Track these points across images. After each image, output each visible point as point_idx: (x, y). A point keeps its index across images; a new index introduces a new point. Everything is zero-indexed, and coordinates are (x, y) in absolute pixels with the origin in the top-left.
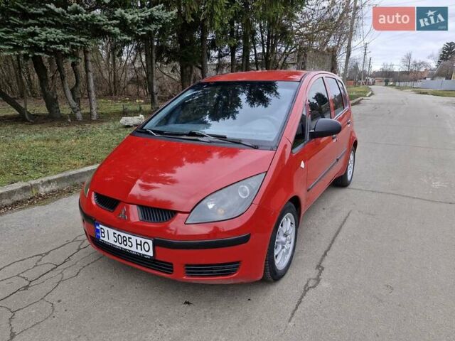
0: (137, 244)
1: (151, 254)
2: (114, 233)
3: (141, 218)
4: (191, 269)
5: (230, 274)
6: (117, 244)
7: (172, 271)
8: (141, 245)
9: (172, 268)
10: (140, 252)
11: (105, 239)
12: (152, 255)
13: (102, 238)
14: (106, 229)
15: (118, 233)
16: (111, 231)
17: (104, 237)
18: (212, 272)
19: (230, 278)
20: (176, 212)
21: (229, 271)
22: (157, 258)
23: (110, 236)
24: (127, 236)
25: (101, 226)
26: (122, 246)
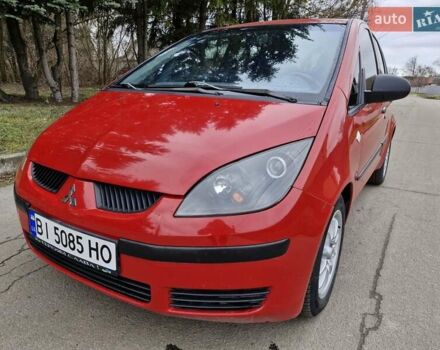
0: (91, 249)
1: (112, 266)
2: (56, 228)
3: (100, 205)
4: (179, 296)
5: (251, 309)
6: (60, 246)
7: (149, 298)
8: (96, 250)
9: (149, 292)
10: (96, 262)
11: (43, 238)
12: (115, 269)
13: (38, 235)
14: (44, 220)
15: (61, 228)
16: (52, 224)
17: (41, 234)
18: (218, 304)
19: (250, 316)
20: (160, 195)
21: (247, 303)
22: (123, 275)
23: (50, 231)
24: (76, 233)
25: (37, 216)
26: (67, 250)
